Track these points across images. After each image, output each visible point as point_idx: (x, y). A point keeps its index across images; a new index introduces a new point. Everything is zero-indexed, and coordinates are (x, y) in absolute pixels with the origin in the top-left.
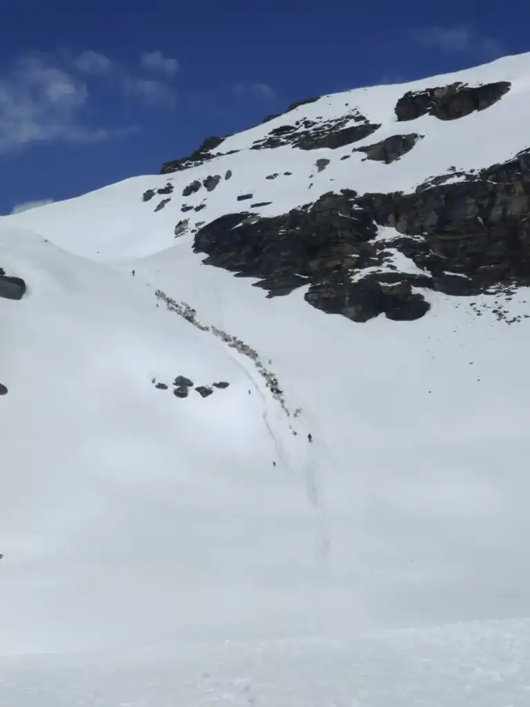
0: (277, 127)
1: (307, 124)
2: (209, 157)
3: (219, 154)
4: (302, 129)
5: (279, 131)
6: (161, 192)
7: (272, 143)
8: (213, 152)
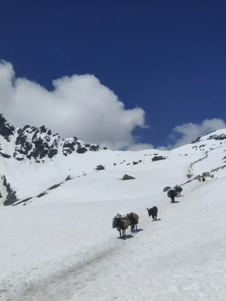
0: (210, 136)
1: (215, 135)
2: (200, 141)
3: (201, 140)
4: (215, 136)
5: (211, 136)
6: (195, 147)
7: (210, 139)
8: (200, 140)
